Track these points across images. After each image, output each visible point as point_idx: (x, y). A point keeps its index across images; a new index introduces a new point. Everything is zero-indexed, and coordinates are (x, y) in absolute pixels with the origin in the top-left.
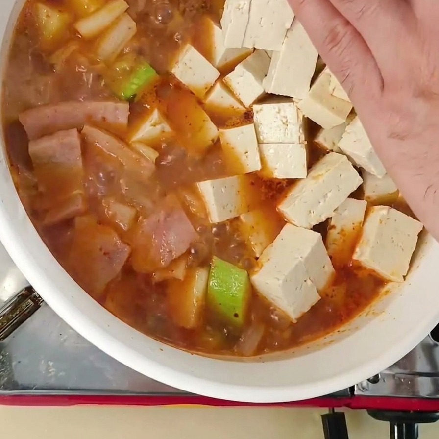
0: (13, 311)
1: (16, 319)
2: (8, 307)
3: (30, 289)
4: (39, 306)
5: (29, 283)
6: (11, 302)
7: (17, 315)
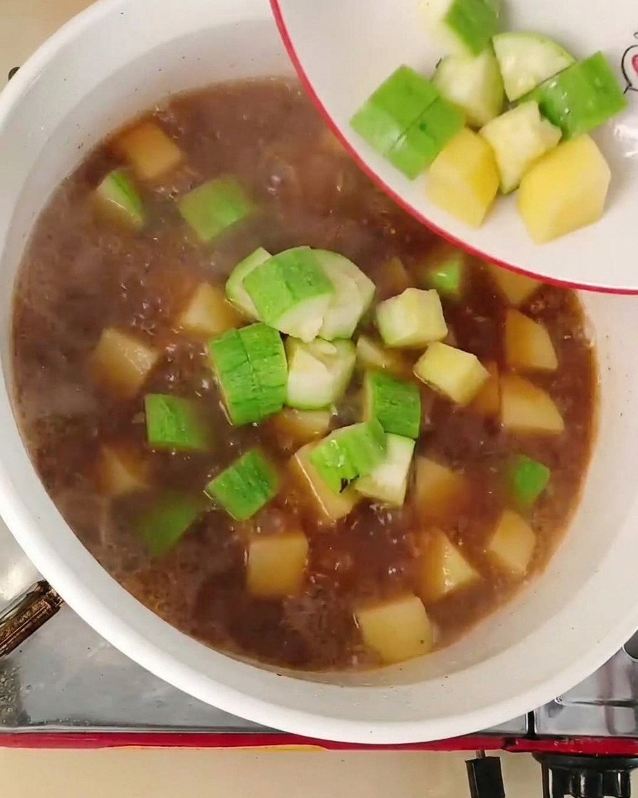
0: (18, 615)
1: (24, 627)
2: (13, 609)
3: (44, 585)
4: (59, 608)
5: (42, 576)
6: (18, 603)
7: (26, 620)
